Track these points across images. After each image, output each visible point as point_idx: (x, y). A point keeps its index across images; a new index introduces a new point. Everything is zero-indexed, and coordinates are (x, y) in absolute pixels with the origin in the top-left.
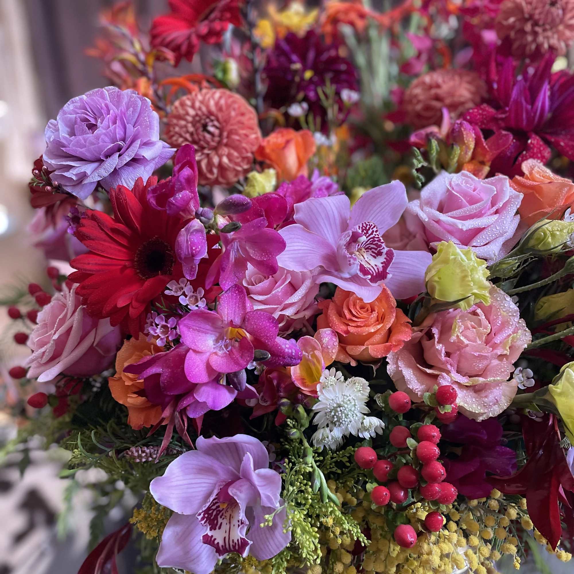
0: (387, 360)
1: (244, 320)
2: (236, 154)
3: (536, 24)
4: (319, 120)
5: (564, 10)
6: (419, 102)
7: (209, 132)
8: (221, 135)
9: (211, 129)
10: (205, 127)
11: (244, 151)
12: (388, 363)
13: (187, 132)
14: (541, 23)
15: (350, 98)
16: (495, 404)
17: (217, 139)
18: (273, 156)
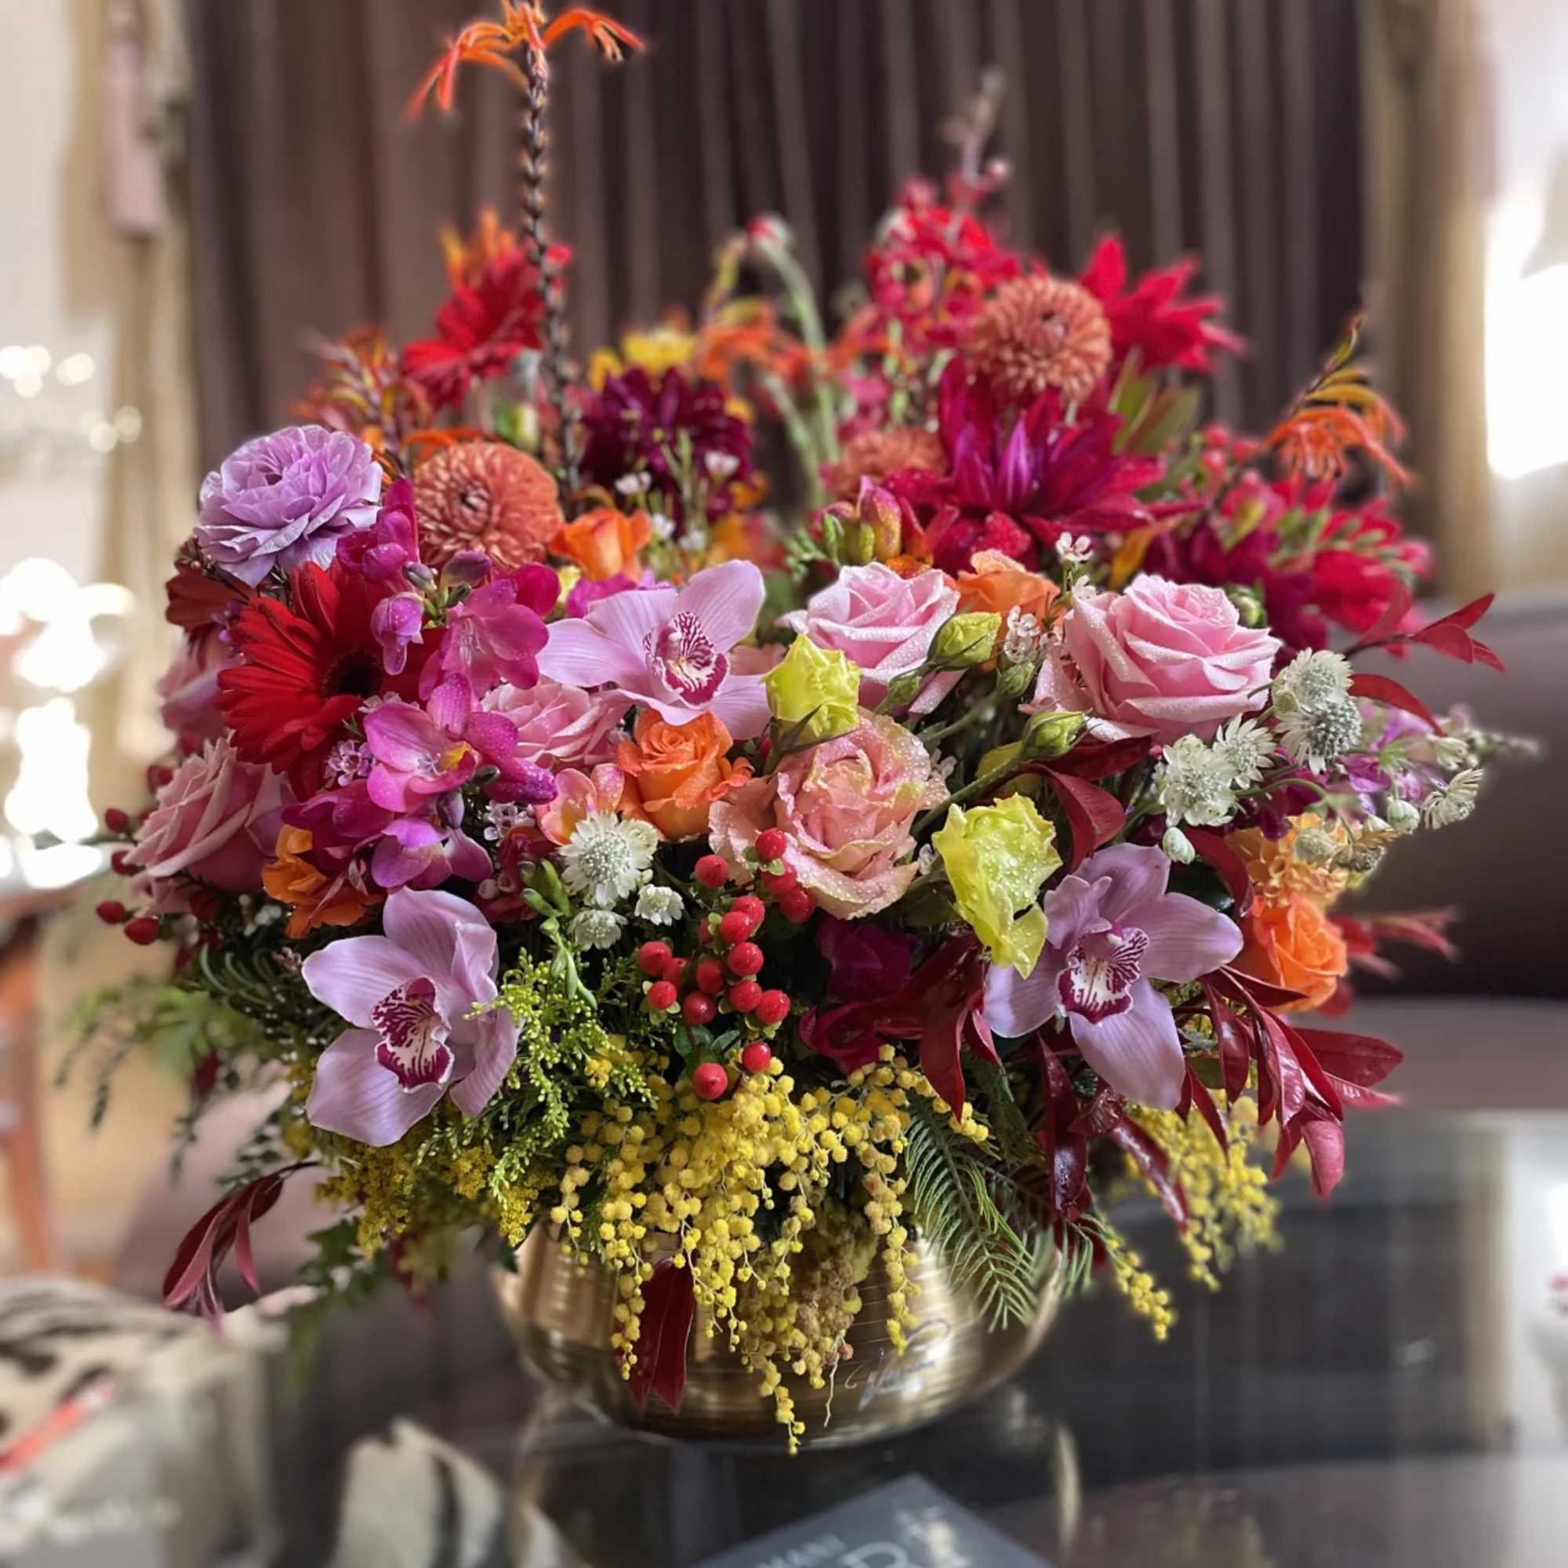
0: (711, 826)
1: (466, 727)
2: (513, 542)
3: (1019, 348)
4: (669, 501)
5: (1066, 327)
6: (846, 477)
7: (470, 506)
8: (489, 513)
9: (473, 500)
10: (463, 498)
11: (527, 538)
12: (711, 831)
13: (435, 506)
14: (1027, 345)
15: (720, 466)
16: (878, 896)
17: (482, 516)
18: (578, 549)
